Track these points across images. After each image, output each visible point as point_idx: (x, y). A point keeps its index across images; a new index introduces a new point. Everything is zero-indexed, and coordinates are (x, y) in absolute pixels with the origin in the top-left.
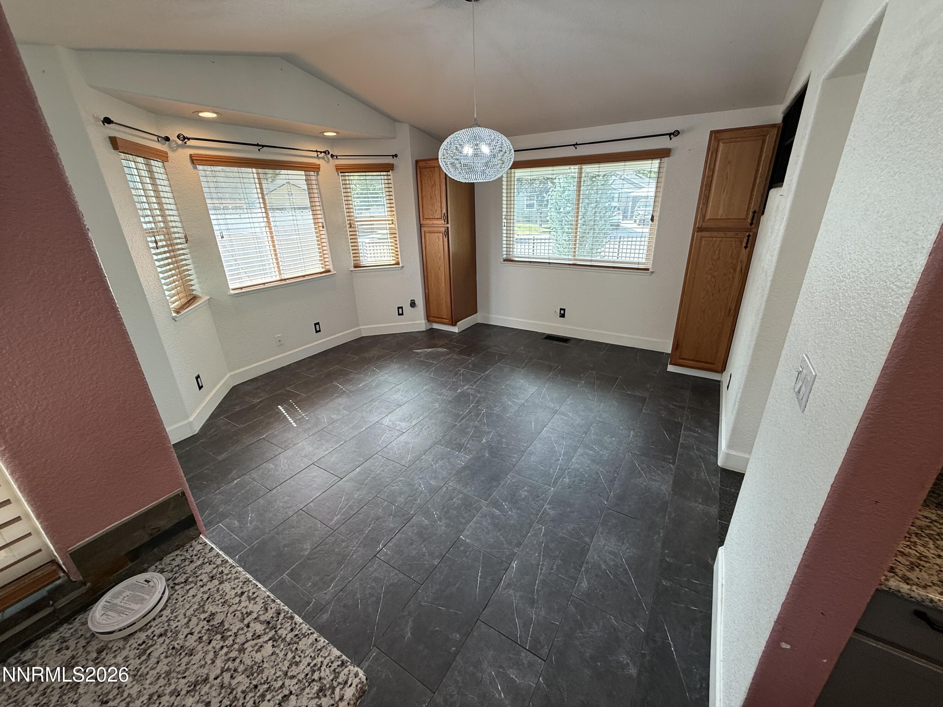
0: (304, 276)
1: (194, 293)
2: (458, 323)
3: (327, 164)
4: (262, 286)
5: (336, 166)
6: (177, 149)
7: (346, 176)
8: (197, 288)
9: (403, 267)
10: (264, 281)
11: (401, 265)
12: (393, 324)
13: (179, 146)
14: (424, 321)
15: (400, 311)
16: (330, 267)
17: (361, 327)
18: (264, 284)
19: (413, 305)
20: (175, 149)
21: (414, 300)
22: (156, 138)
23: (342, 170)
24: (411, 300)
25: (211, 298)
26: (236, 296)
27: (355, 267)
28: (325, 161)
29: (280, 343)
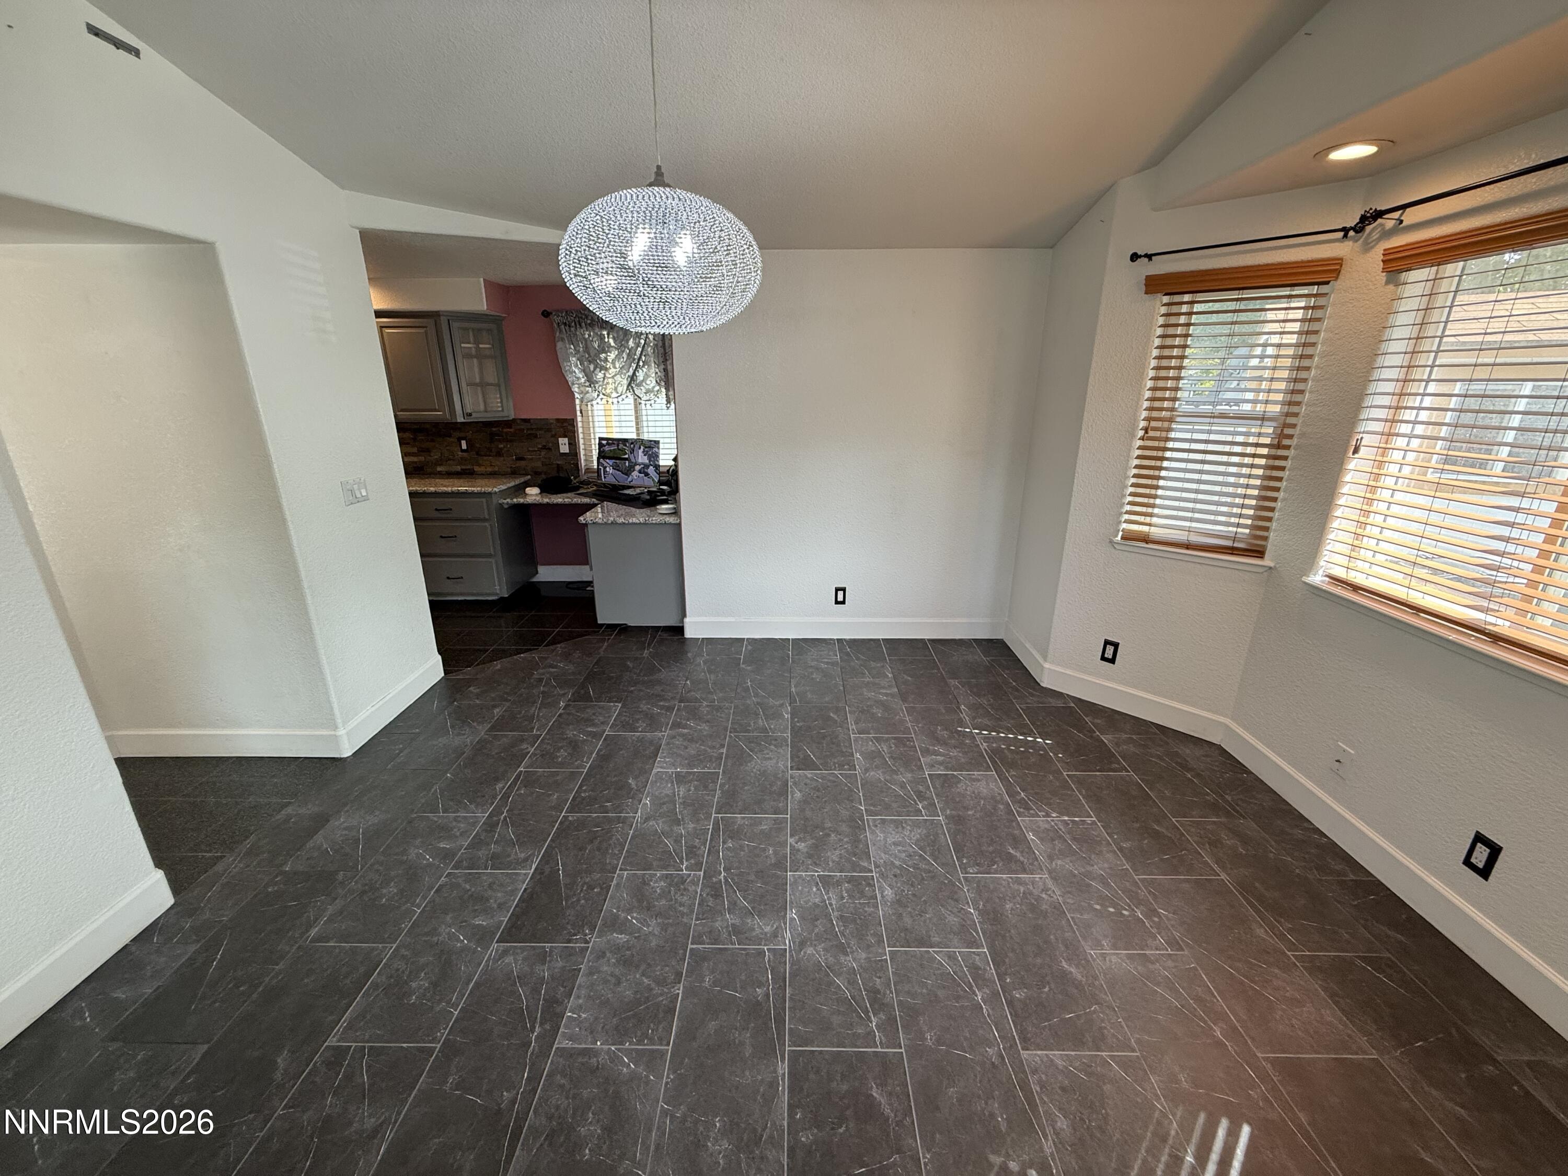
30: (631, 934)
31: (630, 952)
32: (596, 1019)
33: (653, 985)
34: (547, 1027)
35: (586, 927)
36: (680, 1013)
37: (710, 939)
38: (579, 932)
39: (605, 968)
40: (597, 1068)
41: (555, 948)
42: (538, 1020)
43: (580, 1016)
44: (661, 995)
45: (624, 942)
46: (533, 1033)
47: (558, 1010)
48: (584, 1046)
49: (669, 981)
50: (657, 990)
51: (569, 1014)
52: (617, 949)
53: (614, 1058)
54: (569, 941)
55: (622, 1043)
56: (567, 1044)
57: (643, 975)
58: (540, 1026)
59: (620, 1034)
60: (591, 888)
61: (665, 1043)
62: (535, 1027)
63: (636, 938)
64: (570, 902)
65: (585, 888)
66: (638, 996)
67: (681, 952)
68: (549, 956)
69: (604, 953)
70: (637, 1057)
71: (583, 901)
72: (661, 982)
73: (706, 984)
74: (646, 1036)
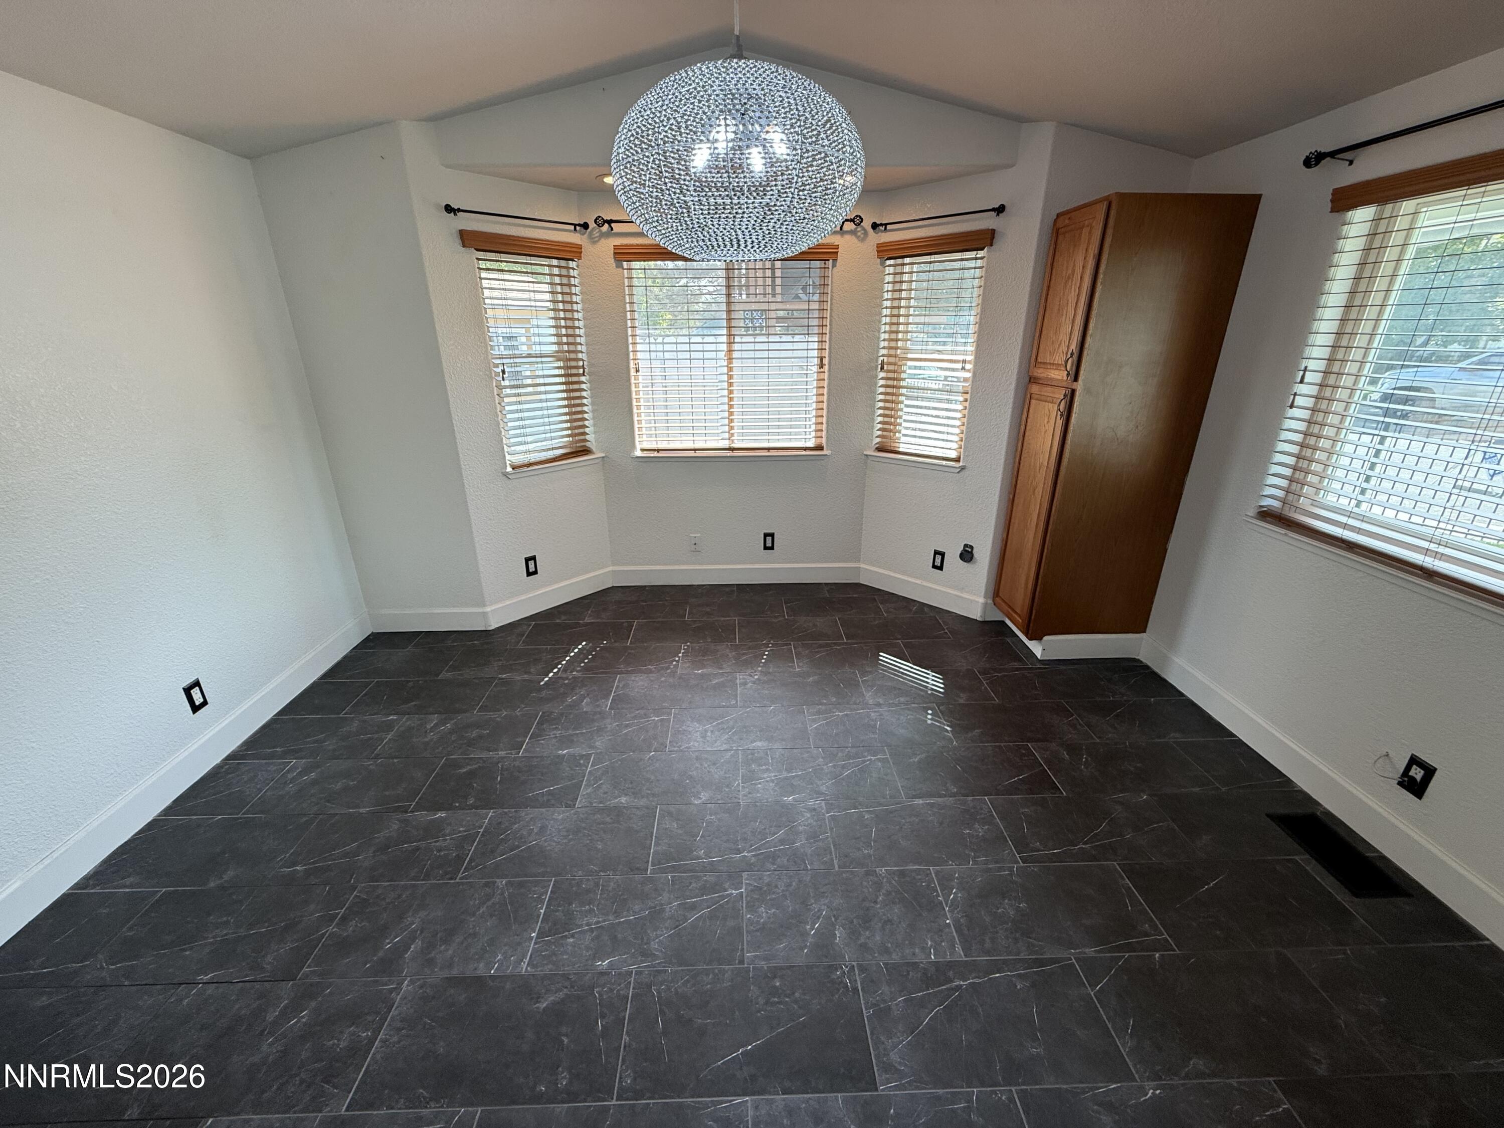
0: (769, 449)
1: (588, 444)
2: (1046, 638)
3: (859, 244)
4: (692, 454)
5: (879, 246)
6: (599, 240)
7: (903, 265)
8: (592, 439)
9: (963, 468)
10: (697, 446)
11: (961, 464)
12: (919, 582)
13: (603, 235)
14: (981, 600)
15: (939, 561)
16: (824, 441)
17: (863, 566)
18: (695, 450)
19: (968, 556)
20: (596, 239)
21: (972, 547)
22: (572, 227)
23: (887, 252)
24: (966, 546)
25: (606, 456)
26: (641, 460)
27: (879, 449)
28: (858, 237)
29: (695, 548)
30: (833, 925)
31: (855, 921)
32: (929, 931)
33: (884, 891)
34: (951, 974)
35: (834, 976)
36: (902, 866)
37: (826, 854)
38: (842, 982)
39: (878, 938)
40: (966, 916)
41: (866, 1003)
42: (948, 986)
43: (931, 946)
44: (890, 883)
45: (844, 929)
46: (961, 986)
47: (933, 969)
48: (955, 934)
49: (876, 879)
50: (887, 887)
51: (933, 957)
52: (853, 934)
53: (954, 905)
54: (855, 989)
55: (941, 903)
56: (959, 949)
57: (876, 902)
58: (952, 981)
59: (934, 907)
60: (775, 991)
61: (928, 872)
62: (957, 986)
63: (836, 920)
64: (801, 1012)
65: (776, 999)
66: (897, 900)
67: (844, 875)
68: (879, 1005)
69: (861, 945)
70: (947, 889)
71: (797, 995)
72: (878, 886)
73: (871, 852)
74: (928, 886)
